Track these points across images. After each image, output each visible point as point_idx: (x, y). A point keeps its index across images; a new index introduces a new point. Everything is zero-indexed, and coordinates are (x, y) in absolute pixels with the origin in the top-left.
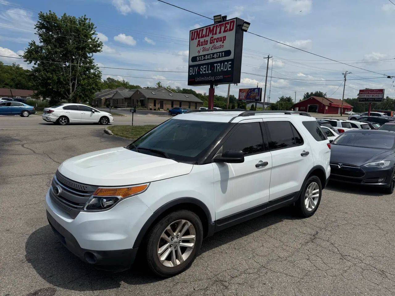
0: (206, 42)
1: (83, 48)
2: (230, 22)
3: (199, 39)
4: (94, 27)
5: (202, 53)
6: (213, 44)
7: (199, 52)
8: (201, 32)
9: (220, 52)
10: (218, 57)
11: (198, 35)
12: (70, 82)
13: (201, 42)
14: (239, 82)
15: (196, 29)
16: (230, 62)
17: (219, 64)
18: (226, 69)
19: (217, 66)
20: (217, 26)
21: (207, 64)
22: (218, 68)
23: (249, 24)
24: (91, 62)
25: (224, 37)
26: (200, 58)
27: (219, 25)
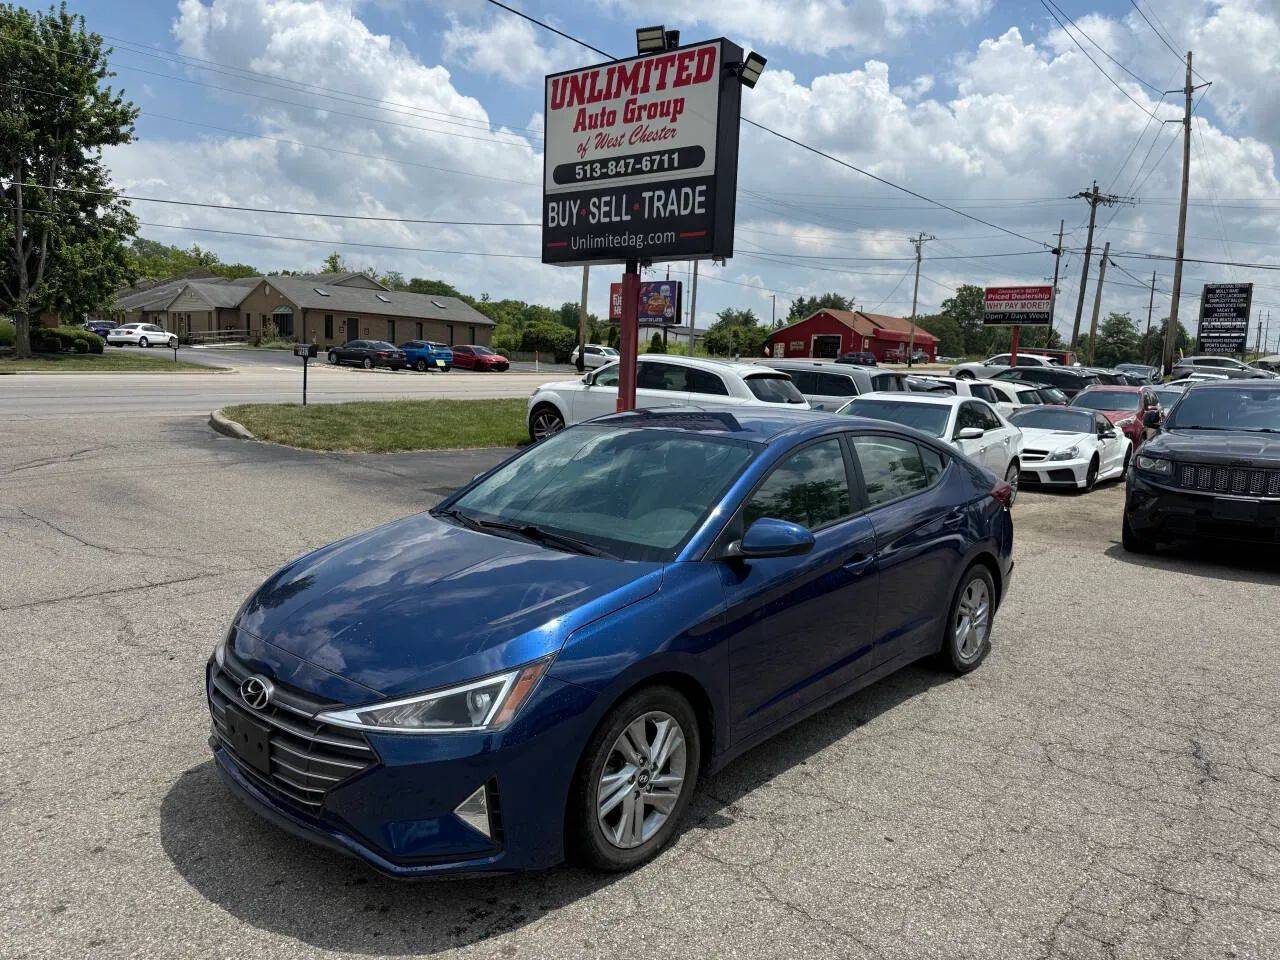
0: (609, 118)
1: (68, 126)
2: (699, 51)
3: (581, 107)
5: (593, 154)
6: (635, 125)
7: (583, 149)
8: (589, 81)
9: (661, 153)
10: (655, 167)
11: (578, 90)
12: (20, 248)
13: (591, 117)
14: (731, 256)
16: (704, 188)
17: (662, 193)
19: (651, 199)
20: (649, 65)
21: (616, 192)
22: (657, 204)
23: (763, 61)
25: (676, 101)
26: (588, 172)
27: (659, 61)
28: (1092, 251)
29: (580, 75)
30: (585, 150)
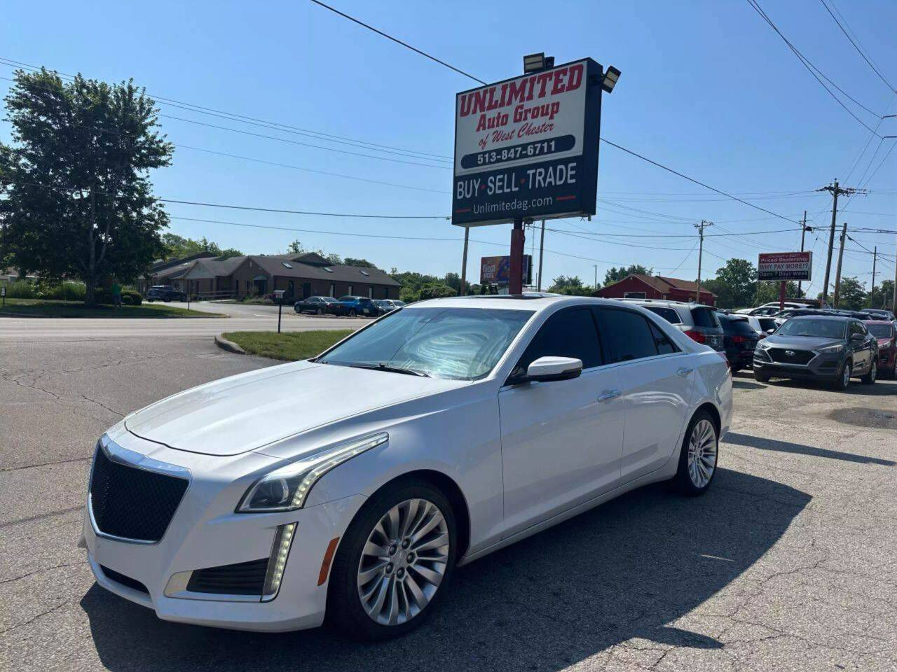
0: (503, 120)
1: (127, 156)
2: (571, 68)
3: (483, 113)
4: (154, 108)
5: (491, 146)
6: (523, 123)
8: (488, 96)
9: (542, 142)
10: (537, 152)
11: (480, 102)
12: (91, 236)
13: (489, 120)
14: (594, 213)
16: (575, 164)
17: (542, 170)
18: (561, 179)
19: (534, 175)
20: (532, 80)
21: (508, 171)
22: (538, 178)
23: (619, 73)
24: (143, 189)
25: (553, 105)
26: (487, 159)
27: (540, 77)
28: (836, 228)
29: (482, 91)
30: (485, 143)
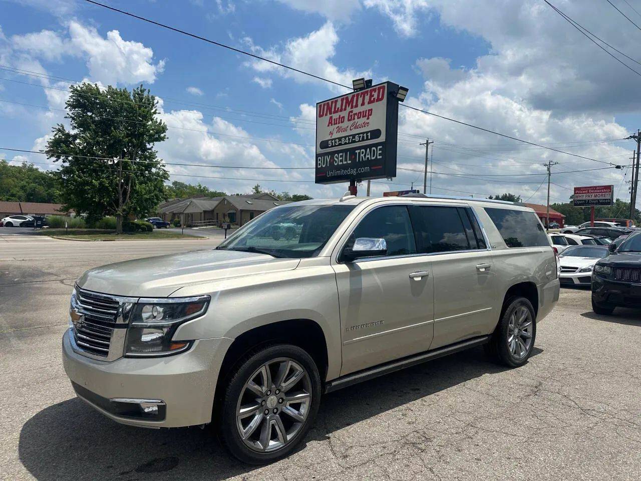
0: (342, 119)
1: (142, 134)
2: (378, 88)
3: (331, 115)
4: (155, 102)
5: (335, 136)
6: (352, 122)
8: (334, 105)
9: (363, 133)
10: (361, 139)
11: (329, 109)
12: (120, 187)
13: (335, 119)
14: (395, 176)
15: (326, 101)
16: (381, 147)
17: (364, 150)
19: (359, 153)
20: (358, 95)
21: (345, 151)
22: (361, 155)
23: (407, 90)
24: (152, 156)
25: (369, 110)
26: (334, 143)
27: (362, 93)
29: (330, 102)
30: (332, 134)
